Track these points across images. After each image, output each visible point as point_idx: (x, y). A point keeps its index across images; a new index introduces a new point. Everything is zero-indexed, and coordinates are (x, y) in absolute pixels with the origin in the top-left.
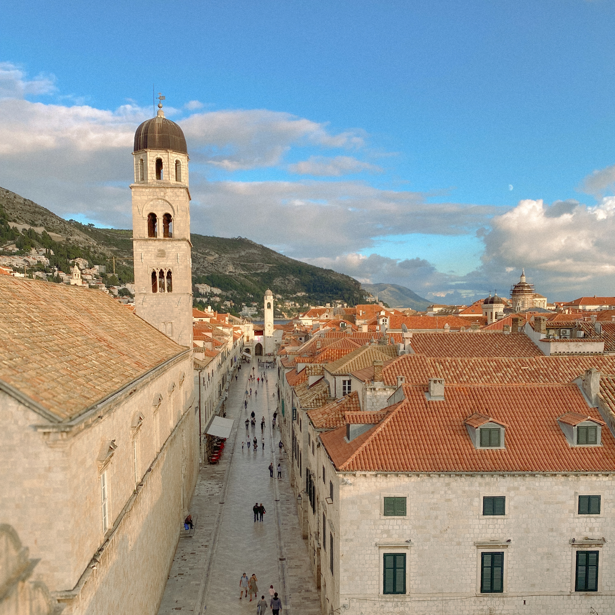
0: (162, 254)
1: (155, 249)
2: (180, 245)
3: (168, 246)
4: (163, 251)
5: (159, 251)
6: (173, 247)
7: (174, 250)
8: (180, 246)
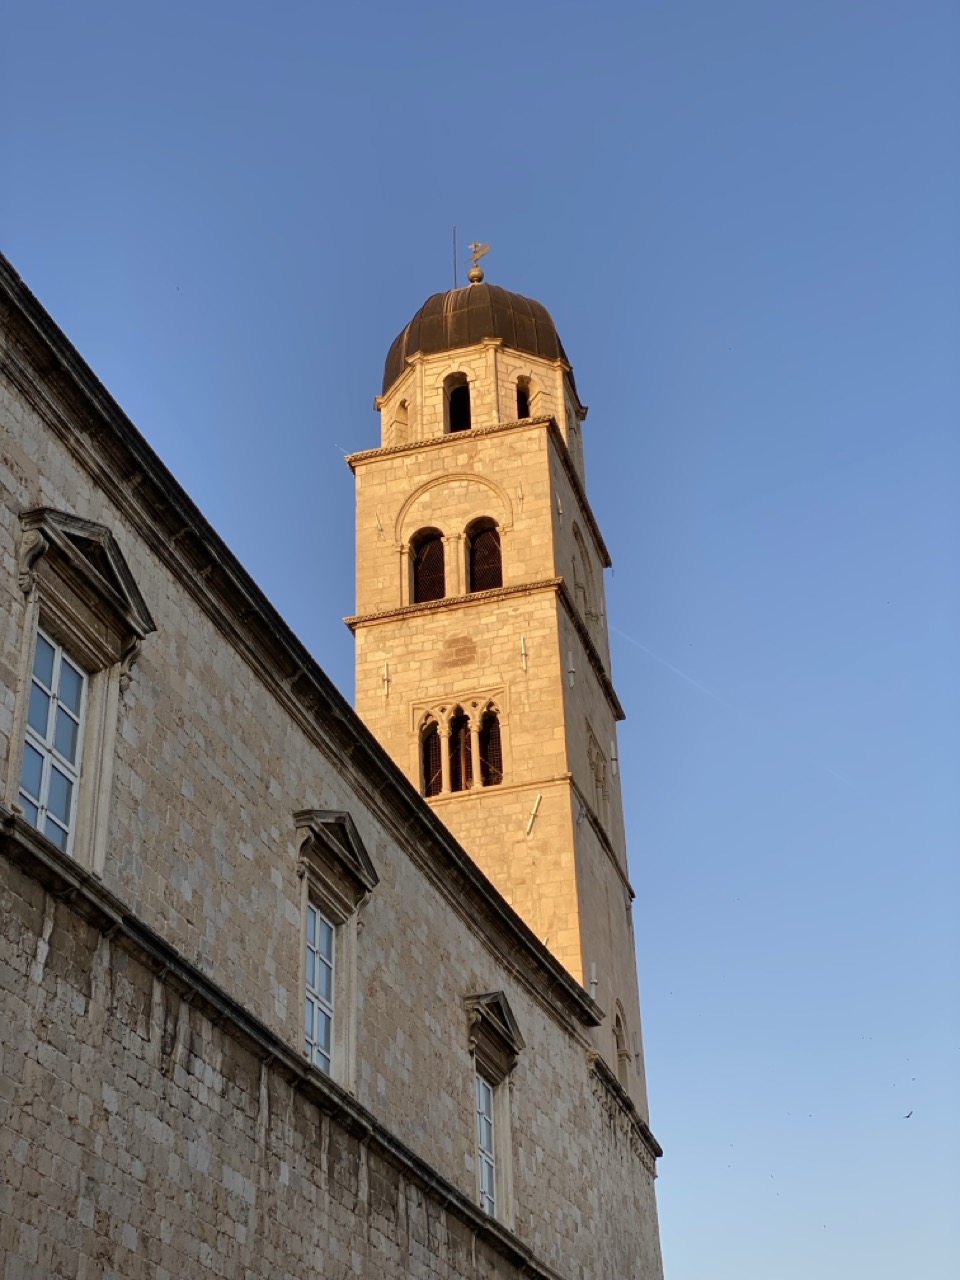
0: (462, 652)
1: (434, 642)
2: (530, 608)
3: (484, 621)
4: (466, 640)
5: (450, 647)
6: (503, 621)
7: (507, 630)
8: (531, 614)
